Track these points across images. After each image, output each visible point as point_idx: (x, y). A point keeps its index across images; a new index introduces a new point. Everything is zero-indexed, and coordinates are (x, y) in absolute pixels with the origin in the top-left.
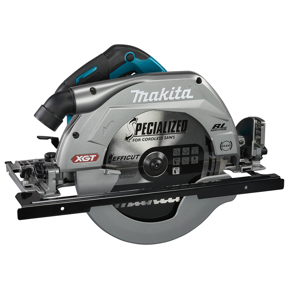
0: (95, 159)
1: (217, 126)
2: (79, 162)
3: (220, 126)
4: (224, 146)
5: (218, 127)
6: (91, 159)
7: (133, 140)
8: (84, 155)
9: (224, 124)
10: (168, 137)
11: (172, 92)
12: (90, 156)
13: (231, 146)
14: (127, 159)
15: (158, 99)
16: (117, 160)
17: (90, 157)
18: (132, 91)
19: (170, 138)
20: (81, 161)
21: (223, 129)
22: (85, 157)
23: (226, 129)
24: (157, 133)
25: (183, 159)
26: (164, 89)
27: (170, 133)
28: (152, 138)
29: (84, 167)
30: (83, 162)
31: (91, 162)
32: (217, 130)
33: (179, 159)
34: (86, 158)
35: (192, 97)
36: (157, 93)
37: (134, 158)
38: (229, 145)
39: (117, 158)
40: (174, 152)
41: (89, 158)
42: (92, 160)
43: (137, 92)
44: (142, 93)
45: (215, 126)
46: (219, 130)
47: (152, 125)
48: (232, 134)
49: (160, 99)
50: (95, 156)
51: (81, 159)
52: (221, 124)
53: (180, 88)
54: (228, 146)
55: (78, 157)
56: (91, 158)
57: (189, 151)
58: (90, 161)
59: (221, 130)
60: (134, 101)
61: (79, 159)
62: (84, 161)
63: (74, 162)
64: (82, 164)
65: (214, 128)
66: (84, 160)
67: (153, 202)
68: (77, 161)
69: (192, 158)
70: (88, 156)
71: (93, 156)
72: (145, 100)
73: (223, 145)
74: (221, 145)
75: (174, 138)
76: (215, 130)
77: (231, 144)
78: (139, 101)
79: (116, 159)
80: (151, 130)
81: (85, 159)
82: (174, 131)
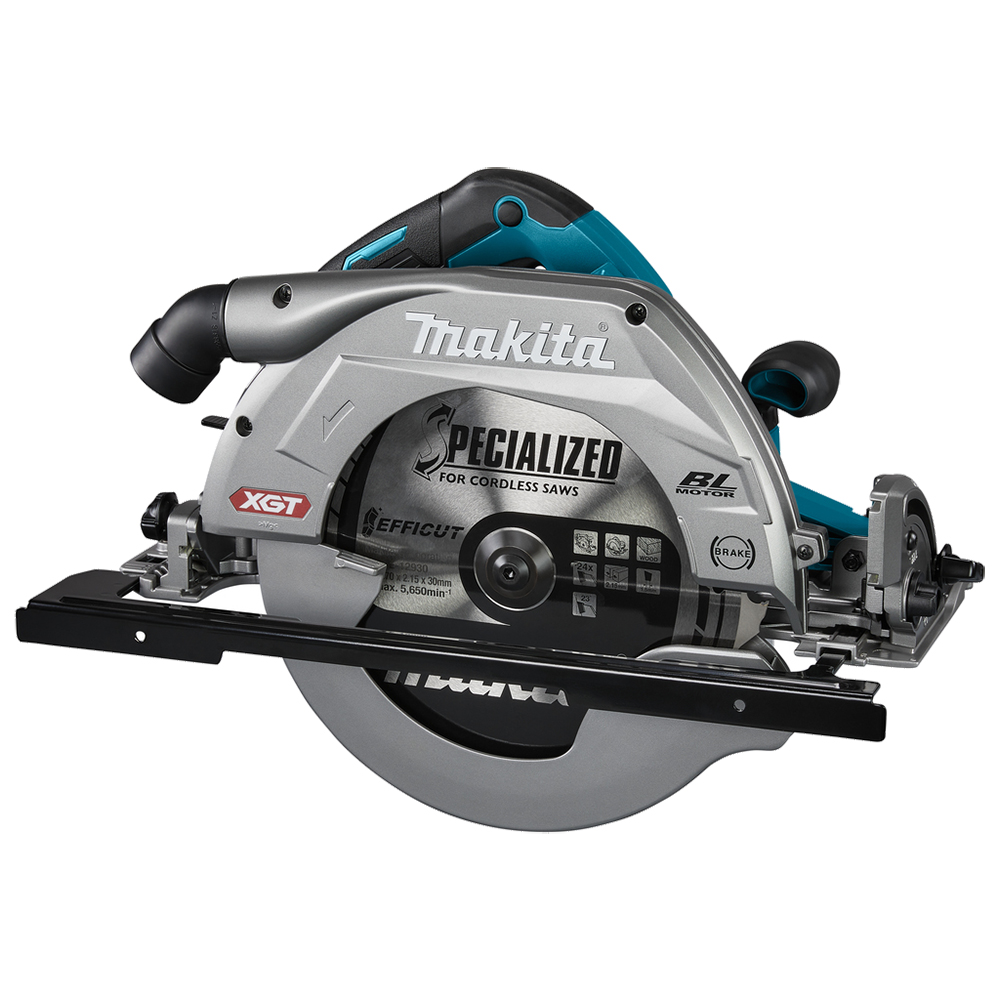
0: (300, 511)
1: (697, 477)
2: (251, 509)
3: (711, 482)
4: (726, 551)
5: (703, 483)
6: (285, 509)
7: (442, 477)
8: (266, 493)
9: (723, 477)
10: (555, 486)
11: (541, 339)
12: (286, 499)
13: (751, 555)
14: (422, 533)
15: (496, 354)
16: (391, 531)
17: (283, 501)
18: (410, 317)
19: (562, 492)
20: (257, 508)
21: (721, 494)
22: (271, 500)
23: (731, 495)
24: (520, 466)
25: (606, 570)
26: (513, 325)
27: (562, 475)
28: (502, 480)
29: (268, 530)
30: (262, 512)
31: (287, 518)
32: (699, 493)
33: (595, 568)
34: (272, 503)
35: (610, 365)
36: (490, 335)
37: (444, 534)
38: (743, 553)
39: (390, 524)
40: (575, 542)
41: (281, 506)
42: (290, 511)
43: (428, 321)
44: (443, 327)
45: (691, 477)
46: (706, 493)
47: (502, 439)
48: (753, 517)
49: (501, 356)
50: (300, 501)
51: (258, 502)
52: (712, 476)
53: (566, 329)
54: (740, 553)
55: (248, 494)
56: (287, 504)
57: (627, 547)
58: (283, 513)
59: (713, 494)
60: (418, 349)
61: (252, 500)
62: (266, 510)
63: (238, 509)
64: (261, 519)
65: (686, 482)
66: (266, 508)
67: (507, 691)
68: (245, 506)
69: (640, 573)
70: (278, 498)
71: (293, 502)
72: (453, 351)
73: (721, 547)
74: (715, 546)
75: (577, 494)
76: (691, 492)
77: (750, 549)
78: (434, 350)
79: (388, 528)
80: (500, 455)
81: (268, 503)
82: (576, 472)
